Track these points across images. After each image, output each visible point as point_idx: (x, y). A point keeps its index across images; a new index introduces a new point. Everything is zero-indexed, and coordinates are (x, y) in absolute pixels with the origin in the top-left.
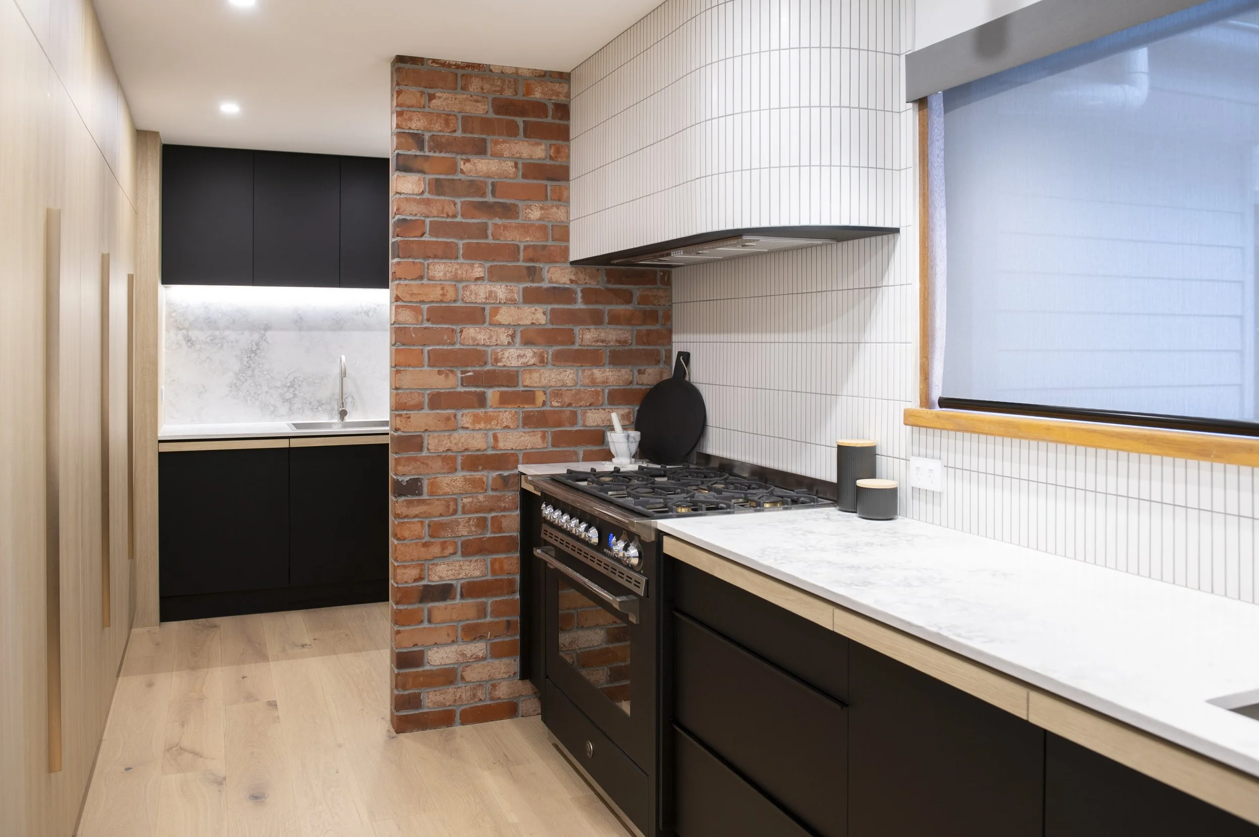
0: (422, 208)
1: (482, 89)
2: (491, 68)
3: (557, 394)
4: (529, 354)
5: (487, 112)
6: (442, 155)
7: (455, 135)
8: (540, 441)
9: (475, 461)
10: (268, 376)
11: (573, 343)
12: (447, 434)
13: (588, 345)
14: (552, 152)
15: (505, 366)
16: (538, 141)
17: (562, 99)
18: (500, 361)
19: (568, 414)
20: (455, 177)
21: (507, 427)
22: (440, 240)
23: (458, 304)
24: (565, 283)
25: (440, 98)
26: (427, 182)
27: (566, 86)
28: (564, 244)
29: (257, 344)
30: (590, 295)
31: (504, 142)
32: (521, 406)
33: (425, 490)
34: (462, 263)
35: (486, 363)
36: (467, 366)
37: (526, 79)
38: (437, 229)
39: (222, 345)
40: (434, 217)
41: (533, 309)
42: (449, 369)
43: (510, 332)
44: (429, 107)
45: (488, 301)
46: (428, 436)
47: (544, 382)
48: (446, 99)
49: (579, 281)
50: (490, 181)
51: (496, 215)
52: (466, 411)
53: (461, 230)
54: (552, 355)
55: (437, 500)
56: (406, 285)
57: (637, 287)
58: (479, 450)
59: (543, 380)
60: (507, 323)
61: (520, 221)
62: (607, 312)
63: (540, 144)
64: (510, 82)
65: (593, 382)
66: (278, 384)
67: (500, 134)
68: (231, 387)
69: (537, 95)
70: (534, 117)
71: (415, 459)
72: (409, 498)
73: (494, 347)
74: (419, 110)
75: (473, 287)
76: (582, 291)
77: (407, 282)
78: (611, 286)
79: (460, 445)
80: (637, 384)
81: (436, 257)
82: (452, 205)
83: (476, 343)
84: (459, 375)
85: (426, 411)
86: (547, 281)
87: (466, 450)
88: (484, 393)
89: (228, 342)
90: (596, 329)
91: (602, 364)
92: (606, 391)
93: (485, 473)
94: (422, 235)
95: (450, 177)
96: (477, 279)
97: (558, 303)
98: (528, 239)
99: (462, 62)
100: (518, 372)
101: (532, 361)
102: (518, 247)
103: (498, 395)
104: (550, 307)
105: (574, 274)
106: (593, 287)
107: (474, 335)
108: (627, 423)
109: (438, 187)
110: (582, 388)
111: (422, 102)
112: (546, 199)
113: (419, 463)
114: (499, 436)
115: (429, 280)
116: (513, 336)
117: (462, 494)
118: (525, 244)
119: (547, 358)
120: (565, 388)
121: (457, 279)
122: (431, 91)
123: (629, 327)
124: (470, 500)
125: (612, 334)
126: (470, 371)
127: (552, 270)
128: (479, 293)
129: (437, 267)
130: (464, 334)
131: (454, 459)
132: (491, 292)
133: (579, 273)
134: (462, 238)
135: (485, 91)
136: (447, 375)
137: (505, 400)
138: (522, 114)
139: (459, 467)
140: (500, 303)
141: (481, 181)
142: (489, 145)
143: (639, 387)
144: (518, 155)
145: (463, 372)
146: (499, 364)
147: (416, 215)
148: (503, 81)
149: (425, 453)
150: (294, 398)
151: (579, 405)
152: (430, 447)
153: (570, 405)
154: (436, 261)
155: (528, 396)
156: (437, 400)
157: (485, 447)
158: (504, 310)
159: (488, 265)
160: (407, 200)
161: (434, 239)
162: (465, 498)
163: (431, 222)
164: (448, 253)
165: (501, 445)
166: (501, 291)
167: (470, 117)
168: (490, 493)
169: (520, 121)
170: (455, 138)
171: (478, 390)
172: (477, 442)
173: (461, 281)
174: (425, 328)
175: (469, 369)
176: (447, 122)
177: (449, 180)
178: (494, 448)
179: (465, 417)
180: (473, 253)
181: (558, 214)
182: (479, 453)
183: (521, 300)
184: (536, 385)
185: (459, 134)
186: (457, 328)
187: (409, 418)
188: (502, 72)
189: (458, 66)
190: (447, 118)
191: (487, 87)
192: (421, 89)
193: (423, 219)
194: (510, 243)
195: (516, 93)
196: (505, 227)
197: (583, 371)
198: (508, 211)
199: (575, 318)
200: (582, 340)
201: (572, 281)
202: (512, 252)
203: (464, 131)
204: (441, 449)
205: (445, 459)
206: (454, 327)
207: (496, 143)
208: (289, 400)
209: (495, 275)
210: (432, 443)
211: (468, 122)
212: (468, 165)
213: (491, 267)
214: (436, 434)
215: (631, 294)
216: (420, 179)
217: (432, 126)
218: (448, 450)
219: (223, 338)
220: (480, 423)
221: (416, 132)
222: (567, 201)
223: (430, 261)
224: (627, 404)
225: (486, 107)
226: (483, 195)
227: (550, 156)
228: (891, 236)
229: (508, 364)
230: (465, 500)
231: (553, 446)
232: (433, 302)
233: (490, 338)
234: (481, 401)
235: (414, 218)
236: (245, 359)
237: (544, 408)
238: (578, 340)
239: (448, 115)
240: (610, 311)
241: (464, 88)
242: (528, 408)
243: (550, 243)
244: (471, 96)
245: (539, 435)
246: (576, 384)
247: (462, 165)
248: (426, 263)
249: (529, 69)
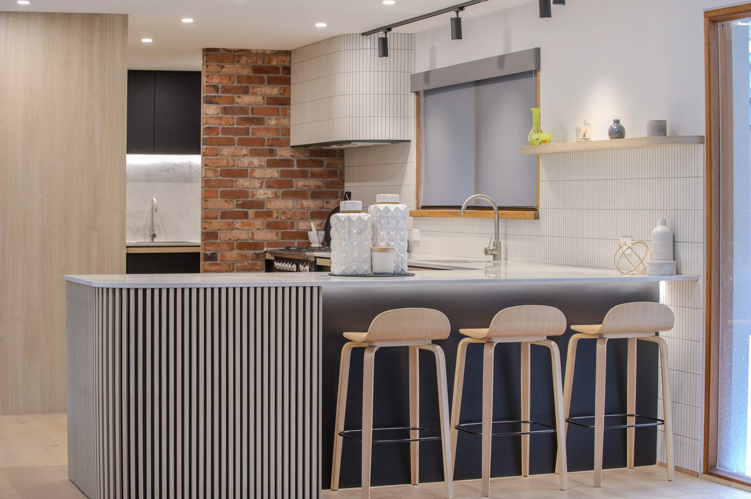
0: (218, 121)
1: (247, 62)
2: (251, 50)
3: (284, 213)
4: (270, 193)
5: (249, 73)
6: (228, 95)
7: (233, 85)
8: (275, 236)
9: (243, 245)
11: (292, 187)
12: (229, 231)
13: (300, 188)
14: (282, 91)
15: (257, 198)
16: (274, 85)
17: (287, 64)
18: (255, 196)
19: (289, 223)
20: (234, 106)
21: (259, 229)
22: (226, 136)
23: (235, 168)
24: (288, 157)
25: (226, 67)
26: (220, 108)
27: (289, 58)
28: (287, 137)
30: (301, 163)
31: (257, 87)
32: (266, 219)
33: (219, 258)
34: (237, 148)
35: (248, 197)
37: (268, 55)
38: (225, 131)
40: (223, 125)
41: (272, 170)
42: (230, 199)
43: (260, 182)
44: (221, 72)
45: (249, 166)
46: (220, 232)
47: (277, 207)
48: (229, 68)
49: (295, 156)
50: (250, 107)
51: (253, 123)
52: (238, 220)
53: (236, 131)
54: (282, 193)
55: (225, 263)
56: (210, 159)
57: (325, 158)
58: (244, 240)
59: (277, 205)
60: (258, 177)
61: (265, 126)
62: (310, 171)
63: (275, 87)
64: (261, 57)
65: (303, 207)
67: (256, 83)
69: (274, 63)
70: (273, 74)
71: (214, 243)
72: (211, 262)
73: (252, 189)
74: (217, 74)
75: (242, 159)
76: (297, 161)
77: (210, 157)
78: (312, 158)
79: (236, 237)
80: (326, 208)
81: (224, 145)
82: (232, 119)
83: (243, 187)
84: (235, 203)
85: (219, 220)
86: (279, 156)
87: (239, 239)
88: (247, 212)
90: (304, 180)
91: (307, 198)
92: (309, 212)
93: (248, 251)
94: (218, 134)
95: (231, 106)
96: (244, 155)
97: (285, 167)
98: (269, 135)
99: (237, 49)
100: (264, 201)
101: (271, 196)
102: (264, 139)
103: (254, 213)
104: (280, 169)
105: (293, 153)
106: (302, 159)
107: (242, 183)
108: (320, 229)
109: (225, 111)
110: (297, 210)
111: (218, 70)
112: (279, 115)
113: (216, 245)
114: (255, 233)
115: (221, 156)
116: (262, 184)
117: (236, 261)
118: (268, 137)
119: (279, 195)
120: (288, 210)
121: (234, 156)
122: (222, 64)
123: (321, 179)
124: (240, 264)
125: (312, 183)
126: (240, 201)
127: (281, 150)
128: (245, 162)
129: (225, 150)
130: (238, 182)
131: (232, 244)
132: (251, 162)
133: (295, 151)
134: (237, 135)
135: (248, 63)
136: (229, 203)
137: (258, 215)
138: (267, 73)
139: (235, 248)
140: (255, 167)
141: (246, 107)
142: (250, 89)
143: (326, 210)
144: (264, 93)
145: (237, 201)
146: (255, 197)
147: (215, 125)
148: (258, 57)
149: (218, 241)
151: (295, 219)
152: (221, 238)
153: (290, 218)
154: (224, 146)
155: (269, 214)
156: (225, 215)
157: (248, 238)
158: (257, 171)
159: (249, 148)
160: (211, 117)
161: (223, 136)
162: (238, 263)
163: (222, 128)
164: (230, 143)
165: (256, 238)
166: (256, 161)
167: (241, 76)
168: (250, 261)
169: (265, 76)
170: (234, 87)
171: (244, 210)
172: (244, 236)
173: (236, 156)
174: (219, 180)
175: (240, 199)
176: (230, 79)
177: (231, 107)
178: (252, 239)
179: (238, 223)
180: (242, 143)
181: (285, 122)
182: (245, 241)
183: (266, 165)
184: (272, 208)
185: (236, 84)
186: (234, 179)
187: (211, 223)
188: (257, 53)
189: (235, 51)
190: (230, 77)
191: (249, 60)
192: (217, 63)
193: (218, 126)
194: (260, 137)
195: (264, 62)
196: (258, 129)
197: (297, 201)
198: (260, 121)
199: (293, 174)
200: (297, 186)
201: (291, 156)
202: (262, 141)
203: (238, 83)
204: (226, 239)
205: (228, 244)
206: (233, 179)
207: (254, 88)
209: (253, 153)
210: (223, 236)
211: (240, 78)
212: (240, 100)
213: (251, 149)
214: (224, 231)
215: (322, 162)
216: (217, 107)
217: (223, 81)
218: (230, 239)
220: (245, 227)
221: (215, 84)
222: (289, 115)
223: (221, 147)
224: (320, 219)
225: (249, 70)
226: (247, 114)
227: (281, 93)
229: (259, 197)
230: (238, 265)
231: (282, 239)
232: (223, 167)
233: (251, 184)
234: (246, 215)
235: (214, 126)
237: (277, 220)
238: (295, 186)
239: (230, 75)
240: (311, 171)
241: (238, 62)
242: (269, 220)
243: (280, 137)
244: (242, 65)
245: (275, 234)
246: (293, 208)
247: (237, 100)
248: (219, 148)
249: (270, 50)
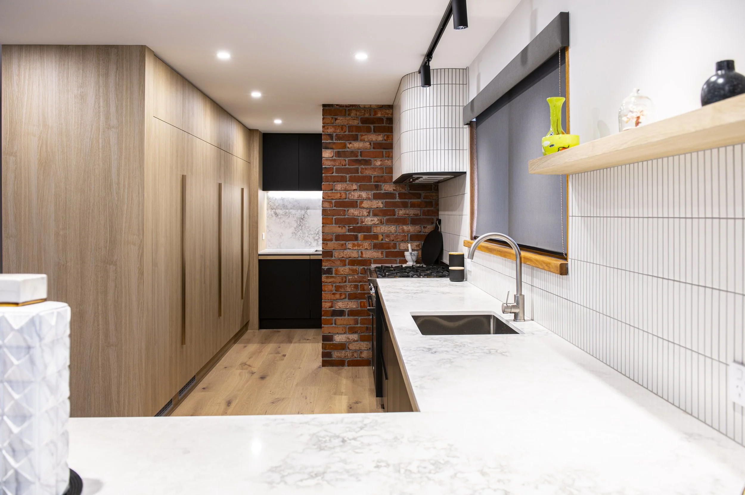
0: (332, 163)
1: (356, 114)
2: (360, 106)
3: (388, 236)
4: (376, 220)
5: (358, 124)
6: (340, 142)
7: (345, 133)
8: (380, 255)
9: (353, 262)
10: (308, 230)
11: (395, 215)
12: (342, 251)
13: (401, 216)
14: (385, 138)
15: (366, 224)
16: (379, 133)
17: (390, 116)
18: (364, 222)
19: (392, 244)
20: (345, 150)
21: (366, 249)
22: (339, 175)
23: (347, 200)
24: (391, 191)
25: (339, 119)
26: (334, 152)
27: (391, 110)
28: (390, 175)
29: (303, 216)
30: (401, 196)
31: (365, 135)
32: (373, 241)
33: (334, 272)
34: (348, 184)
35: (358, 223)
36: (350, 224)
37: (374, 109)
38: (338, 170)
39: (289, 216)
40: (337, 166)
41: (377, 202)
42: (343, 225)
43: (368, 211)
44: (335, 123)
45: (359, 199)
46: (335, 251)
47: (382, 231)
48: (341, 120)
49: (397, 190)
50: (360, 151)
51: (361, 164)
52: (349, 242)
53: (348, 171)
54: (386, 220)
55: (338, 277)
56: (326, 193)
57: (423, 192)
58: (355, 258)
59: (382, 230)
60: (366, 207)
61: (372, 166)
62: (409, 202)
63: (380, 135)
64: (367, 111)
65: (403, 231)
66: (312, 233)
67: (364, 132)
68: (293, 234)
69: (379, 115)
70: (378, 124)
71: (330, 260)
72: (327, 275)
73: (361, 217)
74: (331, 125)
75: (353, 193)
76: (398, 194)
77: (326, 192)
78: (411, 192)
79: (347, 256)
80: (423, 232)
81: (338, 181)
82: (344, 161)
83: (354, 215)
84: (347, 228)
85: (334, 242)
86: (383, 190)
87: (350, 257)
88: (357, 235)
89: (292, 215)
90: (404, 209)
91: (407, 224)
92: (409, 235)
93: (358, 267)
94: (332, 173)
95: (343, 150)
96: (354, 190)
97: (388, 199)
98: (375, 173)
99: (348, 105)
100: (371, 227)
101: (377, 223)
102: (371, 177)
103: (363, 236)
104: (385, 201)
105: (395, 187)
106: (403, 192)
107: (353, 212)
108: (419, 249)
109: (338, 154)
110: (399, 234)
111: (332, 122)
112: (383, 157)
113: (331, 262)
114: (363, 252)
115: (335, 190)
116: (369, 213)
117: (348, 275)
118: (374, 175)
119: (384, 221)
120: (391, 234)
121: (346, 190)
122: (336, 117)
123: (419, 209)
124: (352, 277)
125: (412, 212)
126: (351, 226)
127: (386, 185)
128: (355, 195)
129: (338, 185)
130: (349, 211)
131: (345, 261)
132: (360, 195)
133: (397, 186)
134: (348, 174)
135: (357, 115)
136: (342, 228)
137: (365, 238)
138: (373, 123)
139: (347, 264)
140: (363, 199)
141: (355, 151)
142: (359, 136)
143: (424, 234)
144: (371, 140)
145: (348, 227)
146: (363, 224)
147: (330, 165)
148: (365, 111)
149: (333, 258)
150: (319, 239)
151: (397, 241)
152: (336, 256)
153: (393, 240)
154: (338, 183)
155: (376, 237)
156: (338, 238)
157: (357, 256)
158: (365, 202)
159: (359, 184)
160: (326, 160)
161: (337, 175)
162: (350, 276)
163: (336, 168)
164: (342, 180)
165: (364, 256)
166: (364, 194)
167: (351, 126)
168: (360, 275)
169: (372, 126)
170: (345, 135)
171: (355, 234)
172: (354, 254)
173: (348, 191)
174: (334, 209)
175: (351, 225)
176: (342, 129)
177: (343, 151)
178: (361, 257)
179: (349, 245)
180: (352, 180)
181: (388, 163)
182: (355, 259)
183: (372, 198)
184: (379, 232)
185: (347, 133)
186: (346, 209)
187: (327, 244)
188: (364, 107)
189: (346, 106)
190: (342, 127)
191: (358, 113)
192: (332, 116)
193: (333, 167)
194: (368, 175)
195: (370, 115)
196: (366, 169)
197: (399, 227)
198: (367, 162)
199: (395, 205)
200: (398, 214)
201: (394, 190)
202: (369, 178)
203: (349, 132)
204: (340, 257)
205: (341, 261)
206: (345, 209)
207: (362, 135)
208: (317, 240)
209: (362, 188)
210: (336, 254)
211: (350, 128)
212: (351, 145)
213: (360, 185)
214: (338, 251)
215: (420, 195)
216: (331, 152)
217: (336, 130)
218: (342, 257)
219: (290, 213)
220: (355, 247)
221: (330, 133)
222: (392, 157)
223: (336, 183)
224: (418, 241)
225: (358, 121)
226: (357, 156)
227: (385, 139)
228: (463, 176)
229: (367, 224)
230: (349, 277)
231: (386, 257)
232: (336, 199)
233: (360, 213)
234: (356, 238)
235: (329, 167)
236: (299, 222)
237: (382, 242)
238: (397, 214)
239: (343, 126)
240: (411, 202)
241: (349, 115)
242: (375, 241)
243: (385, 174)
244: (352, 118)
245: (380, 252)
246: (396, 232)
247: (348, 145)
248: (334, 184)
249: (376, 105)
